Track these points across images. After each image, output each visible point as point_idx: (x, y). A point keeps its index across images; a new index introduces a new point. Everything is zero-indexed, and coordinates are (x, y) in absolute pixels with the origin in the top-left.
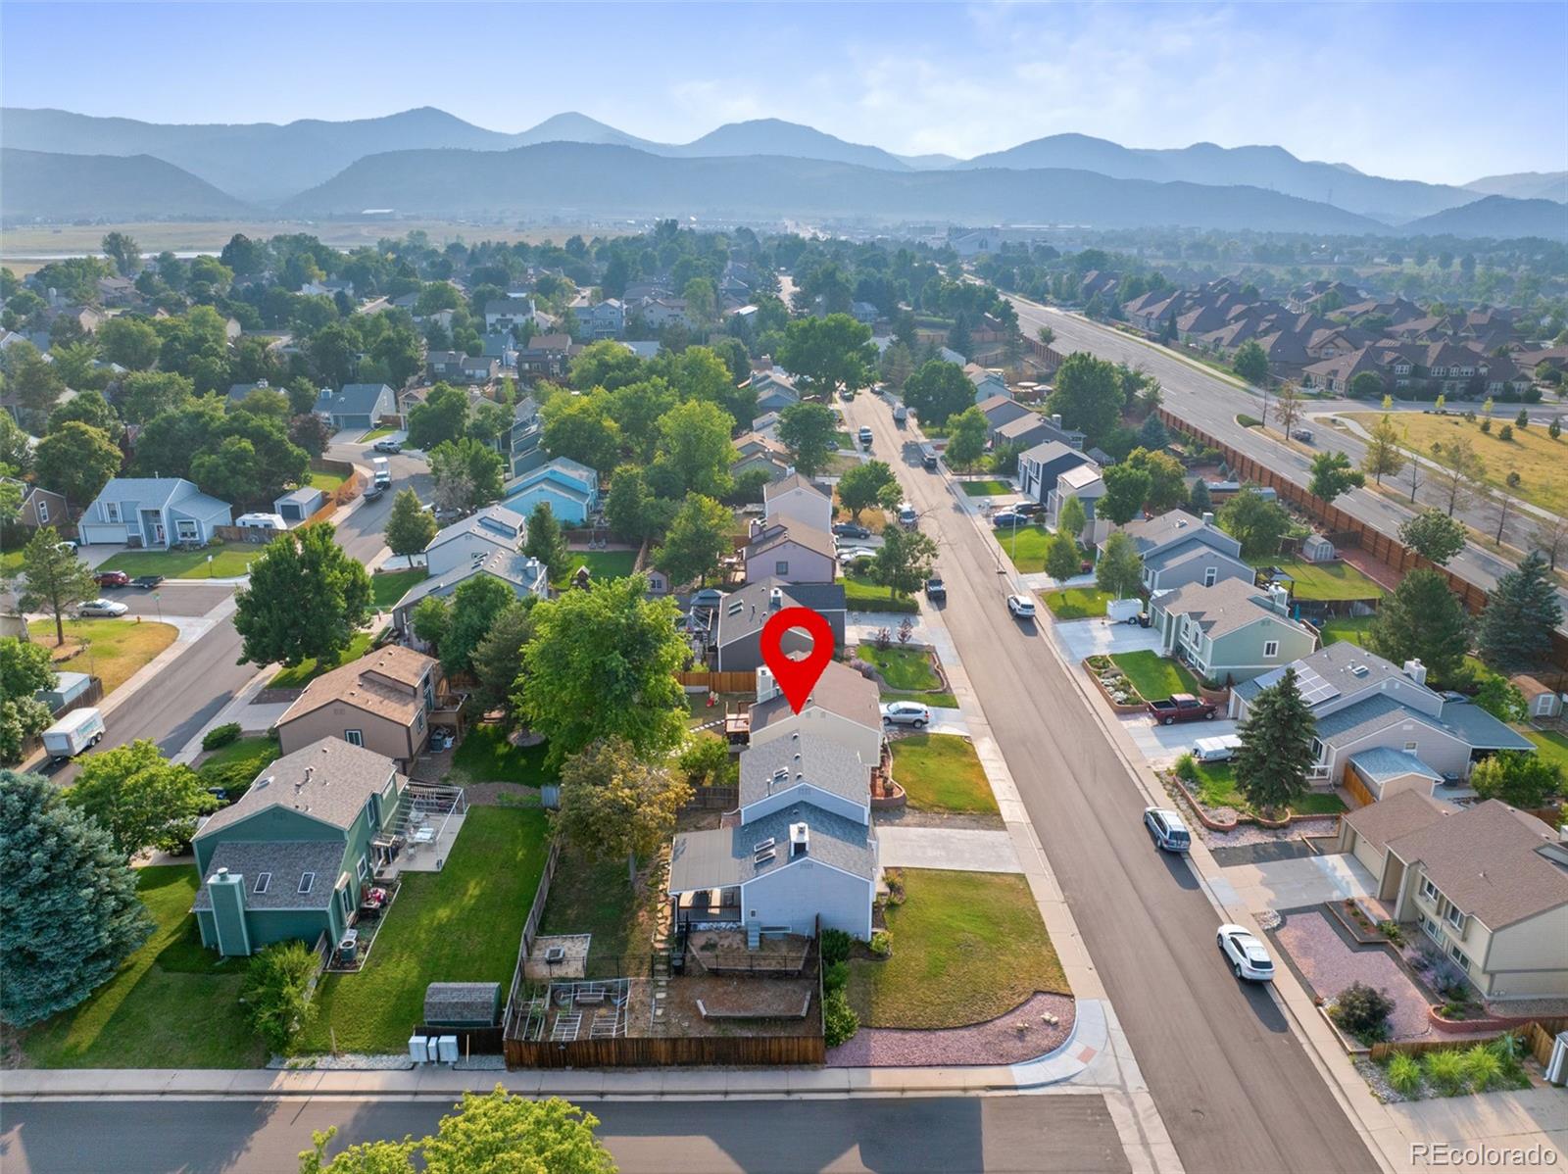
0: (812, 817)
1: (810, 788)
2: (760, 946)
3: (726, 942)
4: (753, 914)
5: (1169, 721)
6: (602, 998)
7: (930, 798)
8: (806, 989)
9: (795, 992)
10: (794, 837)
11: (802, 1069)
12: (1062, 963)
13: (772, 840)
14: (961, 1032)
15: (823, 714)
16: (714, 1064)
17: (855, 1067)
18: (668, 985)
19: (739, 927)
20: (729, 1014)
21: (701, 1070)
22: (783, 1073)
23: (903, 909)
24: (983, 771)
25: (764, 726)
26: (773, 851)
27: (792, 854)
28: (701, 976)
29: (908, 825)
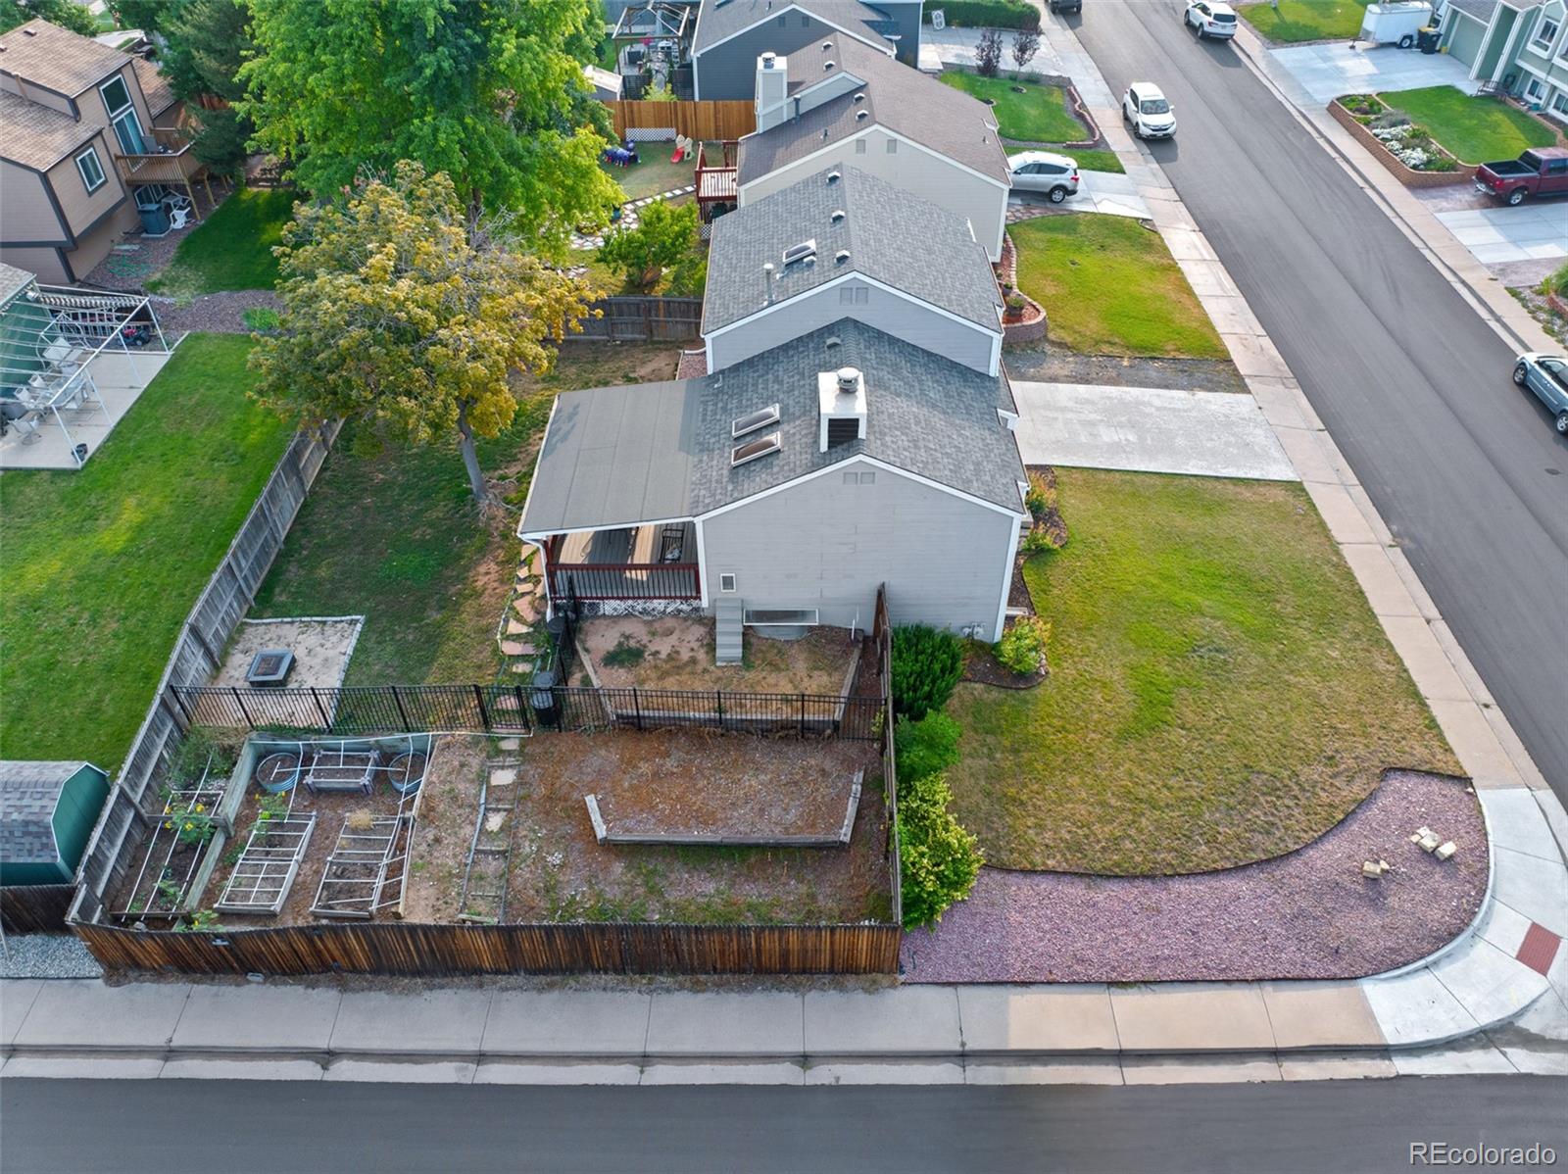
0: (871, 355)
1: (867, 288)
2: (744, 658)
3: (664, 647)
4: (728, 582)
5: (1517, 198)
6: (365, 780)
7: (1094, 327)
8: (850, 766)
9: (824, 773)
10: (830, 405)
11: (841, 988)
12: (1423, 690)
13: (774, 411)
14: (1232, 884)
15: (892, 143)
16: (620, 970)
17: (972, 983)
18: (521, 752)
19: (697, 610)
20: (662, 835)
21: (584, 988)
22: (789, 998)
23: (1064, 560)
24: (1184, 280)
25: (768, 170)
26: (776, 438)
27: (824, 446)
28: (600, 730)
29: (1054, 379)
